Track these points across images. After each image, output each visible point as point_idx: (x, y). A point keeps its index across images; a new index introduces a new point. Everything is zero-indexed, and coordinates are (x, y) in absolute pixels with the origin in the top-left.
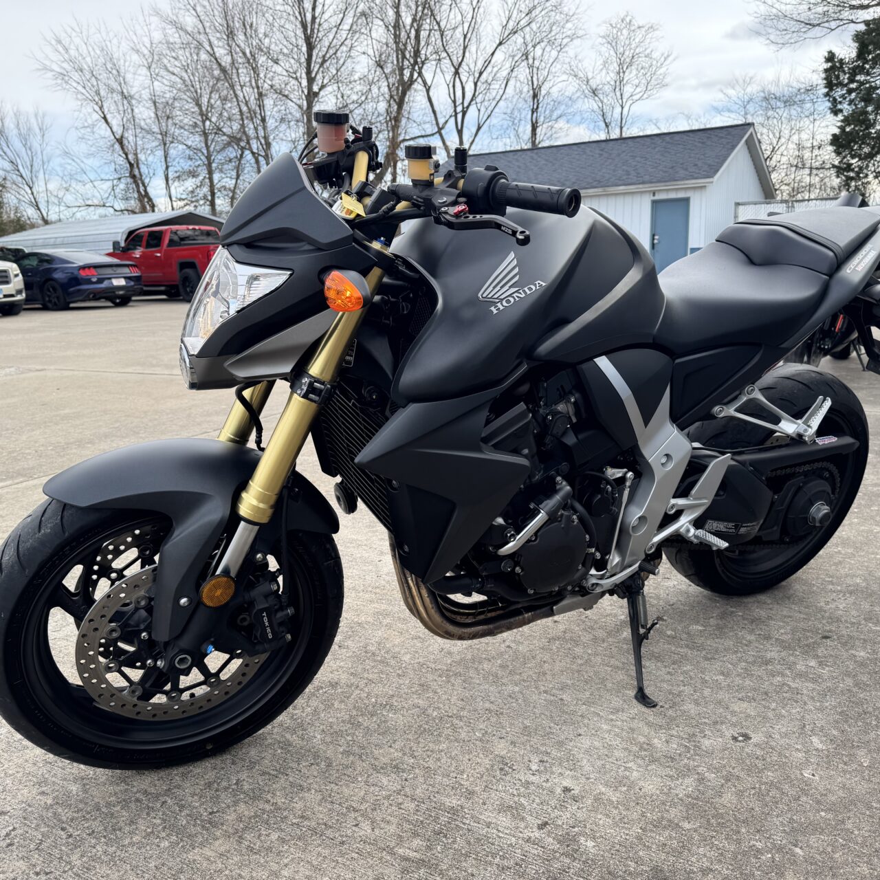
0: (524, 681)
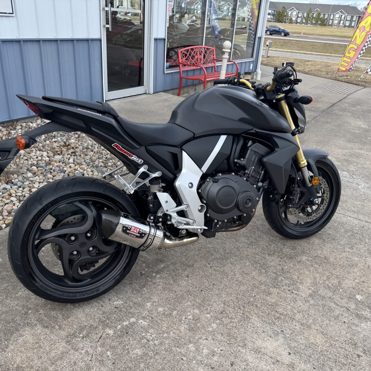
0: (206, 248)
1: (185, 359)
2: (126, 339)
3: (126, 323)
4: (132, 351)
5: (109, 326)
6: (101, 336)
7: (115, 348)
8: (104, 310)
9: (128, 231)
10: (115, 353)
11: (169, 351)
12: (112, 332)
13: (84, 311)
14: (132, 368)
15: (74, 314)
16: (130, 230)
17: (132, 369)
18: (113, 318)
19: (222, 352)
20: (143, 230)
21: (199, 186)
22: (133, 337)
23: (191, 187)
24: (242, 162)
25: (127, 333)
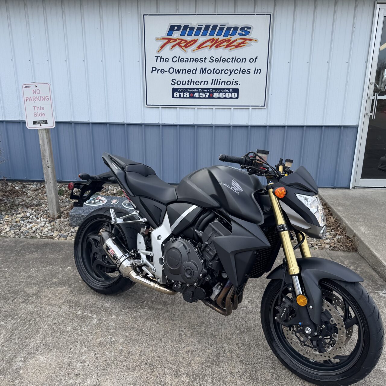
1: (72, 350)
2: (76, 321)
3: (90, 315)
4: (68, 326)
5: (84, 310)
9: (108, 250)
11: (76, 341)
12: (79, 313)
16: (109, 250)
18: (91, 309)
20: (116, 254)
21: (165, 242)
22: (80, 322)
23: (159, 239)
24: (199, 234)
25: (82, 319)
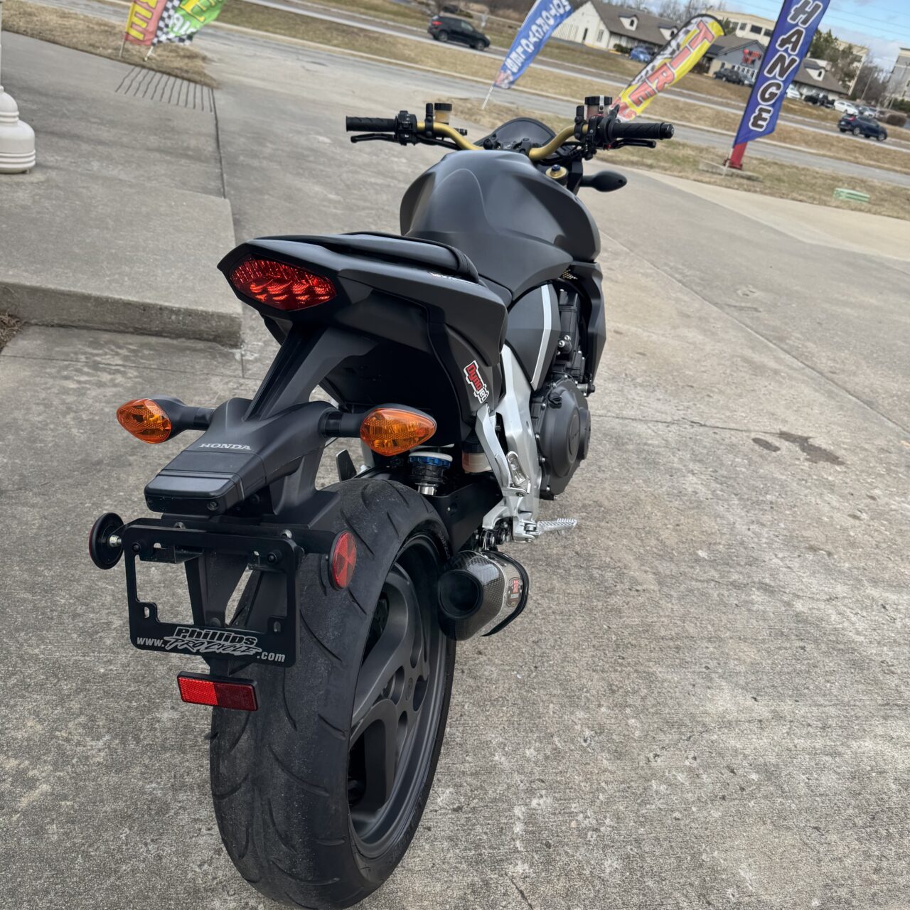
1: (677, 814)
2: (565, 859)
3: (518, 828)
4: (603, 871)
5: (502, 860)
6: (521, 892)
7: (572, 892)
8: (443, 833)
10: (587, 902)
11: (643, 821)
12: (526, 866)
13: (409, 870)
14: (646, 901)
15: (400, 894)
17: (648, 903)
18: (485, 837)
19: (698, 760)
22: (567, 845)
25: (548, 845)
